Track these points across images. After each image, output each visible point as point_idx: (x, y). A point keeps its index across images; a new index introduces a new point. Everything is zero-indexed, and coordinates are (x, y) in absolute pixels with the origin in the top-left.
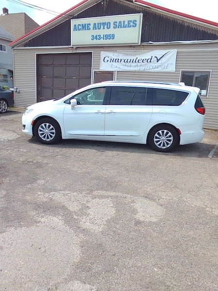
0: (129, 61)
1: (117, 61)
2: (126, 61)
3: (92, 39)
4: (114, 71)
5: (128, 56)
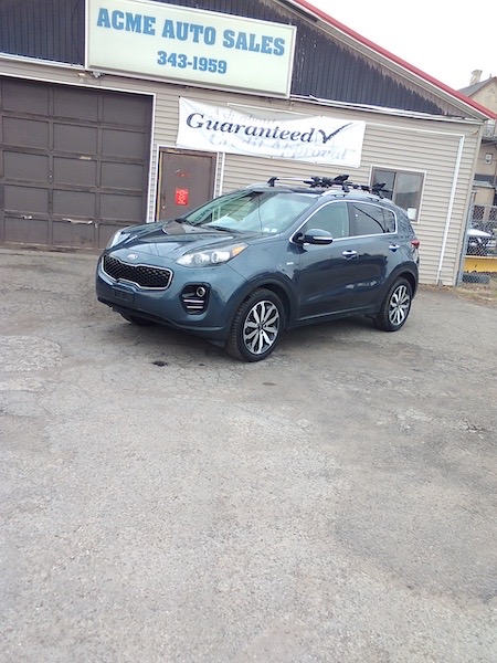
1: (226, 128)
2: (250, 131)
3: (159, 62)
4: (217, 153)
5: (254, 119)
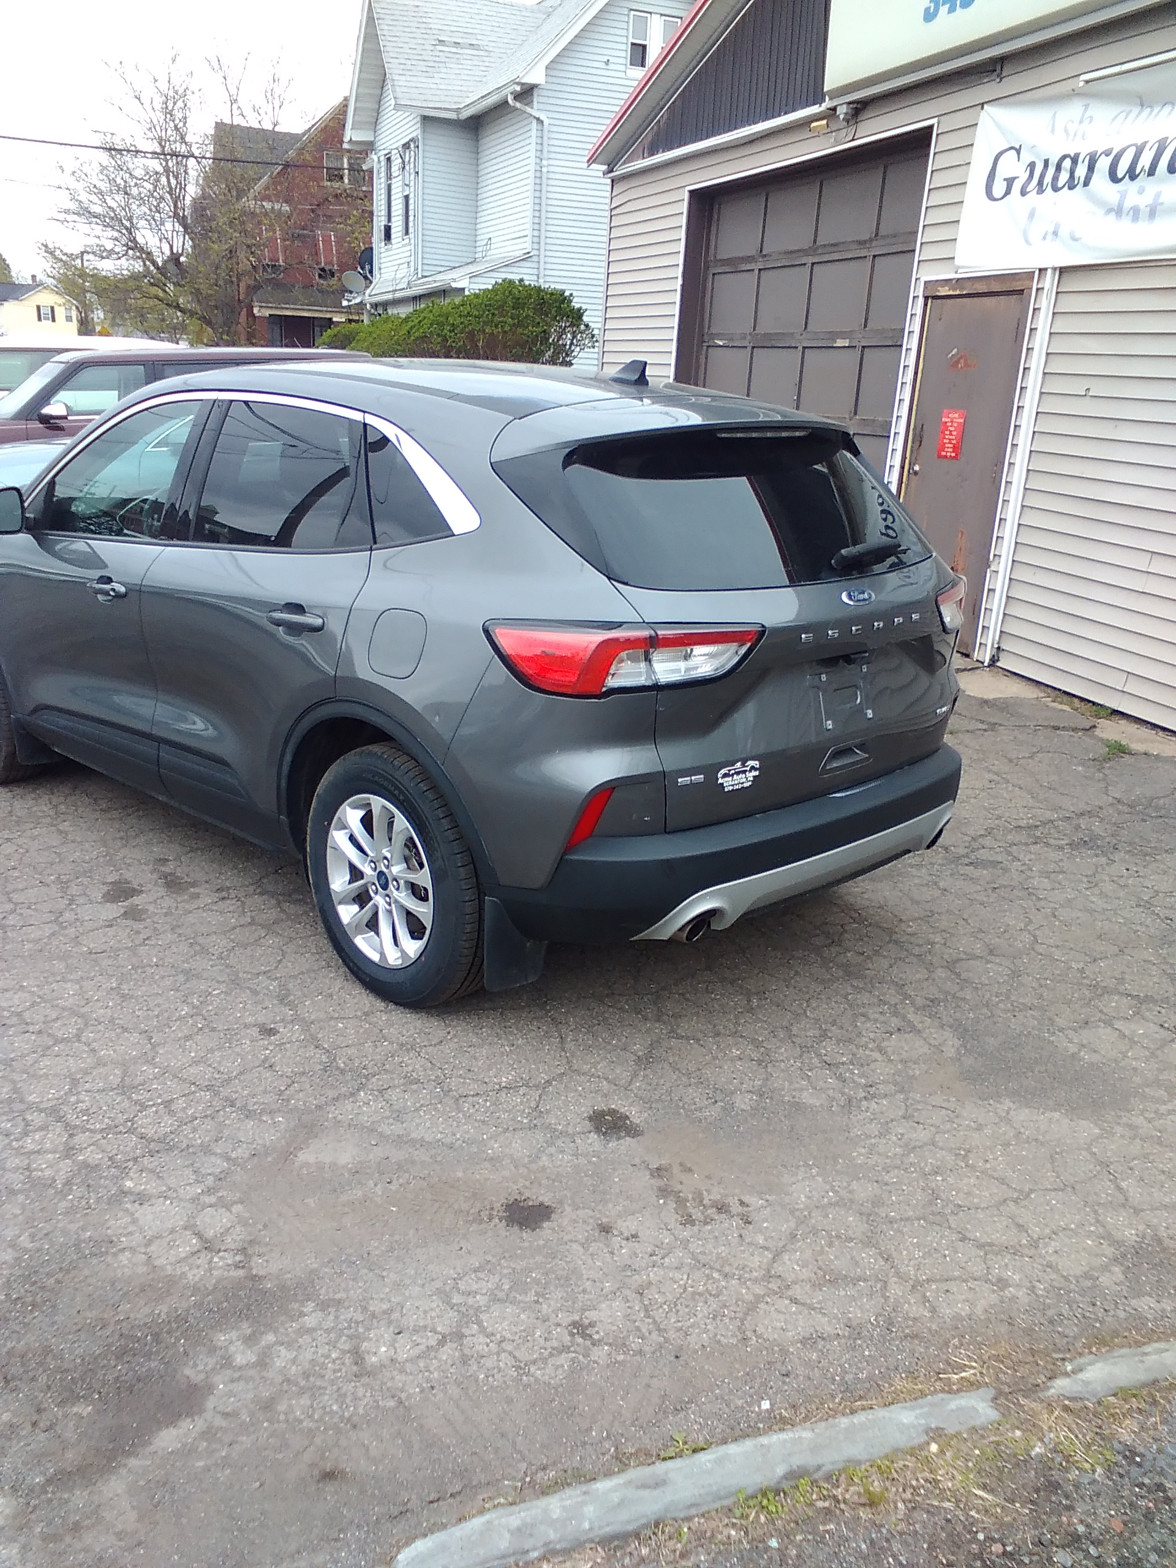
0: (1145, 161)
1: (1064, 177)
2: (1122, 169)
3: (927, 15)
4: (1034, 272)
5: (1152, 111)
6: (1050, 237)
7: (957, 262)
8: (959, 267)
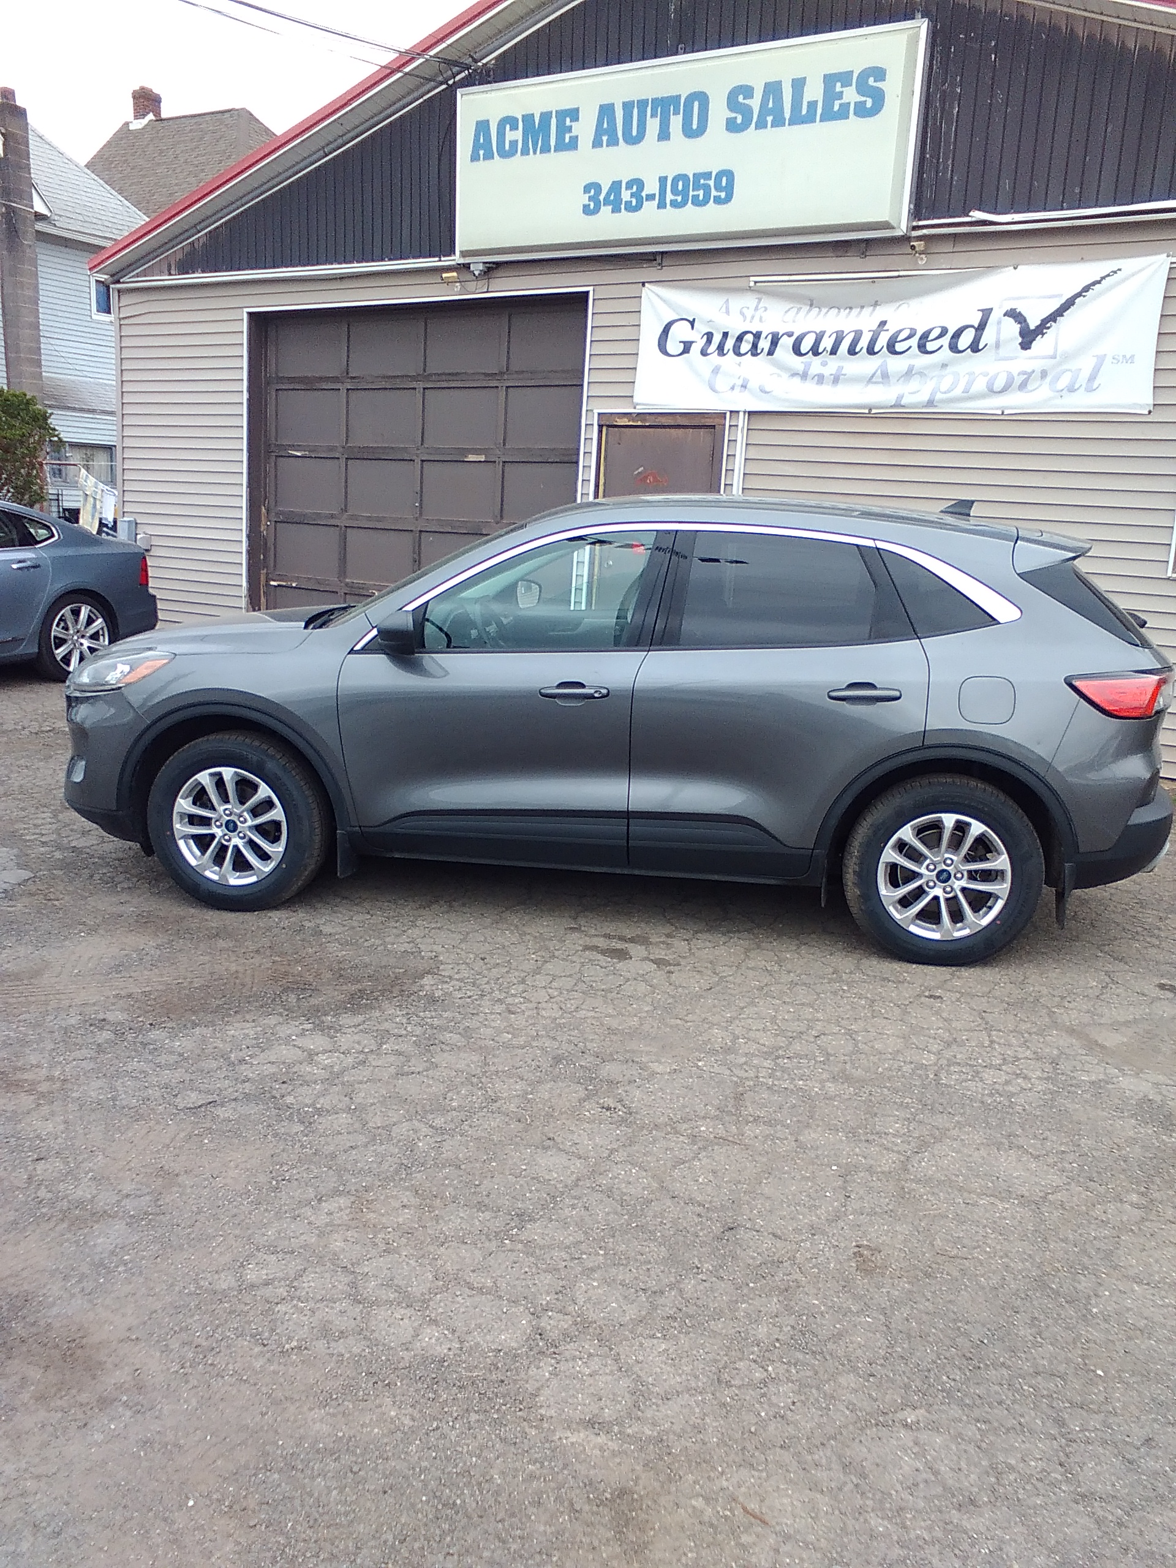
0: (827, 343)
1: (745, 347)
2: (806, 346)
3: (586, 210)
4: (725, 413)
5: (820, 311)
6: (737, 389)
7: (636, 400)
8: (637, 404)
